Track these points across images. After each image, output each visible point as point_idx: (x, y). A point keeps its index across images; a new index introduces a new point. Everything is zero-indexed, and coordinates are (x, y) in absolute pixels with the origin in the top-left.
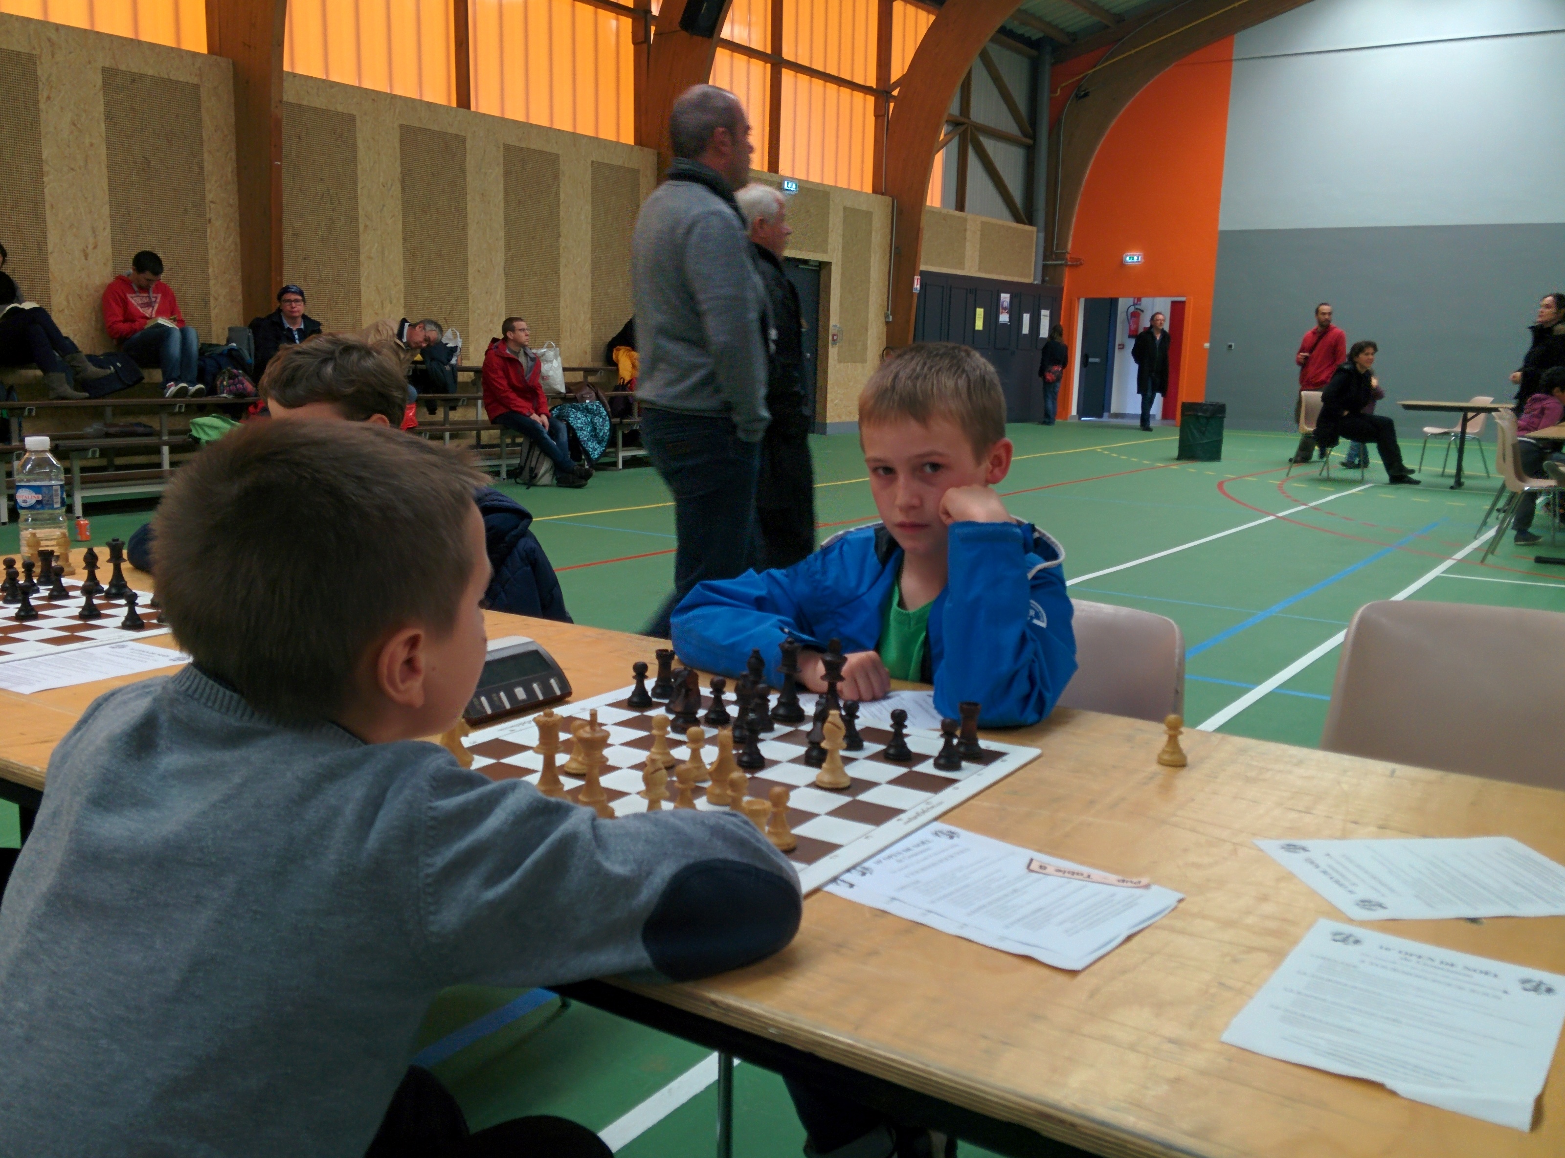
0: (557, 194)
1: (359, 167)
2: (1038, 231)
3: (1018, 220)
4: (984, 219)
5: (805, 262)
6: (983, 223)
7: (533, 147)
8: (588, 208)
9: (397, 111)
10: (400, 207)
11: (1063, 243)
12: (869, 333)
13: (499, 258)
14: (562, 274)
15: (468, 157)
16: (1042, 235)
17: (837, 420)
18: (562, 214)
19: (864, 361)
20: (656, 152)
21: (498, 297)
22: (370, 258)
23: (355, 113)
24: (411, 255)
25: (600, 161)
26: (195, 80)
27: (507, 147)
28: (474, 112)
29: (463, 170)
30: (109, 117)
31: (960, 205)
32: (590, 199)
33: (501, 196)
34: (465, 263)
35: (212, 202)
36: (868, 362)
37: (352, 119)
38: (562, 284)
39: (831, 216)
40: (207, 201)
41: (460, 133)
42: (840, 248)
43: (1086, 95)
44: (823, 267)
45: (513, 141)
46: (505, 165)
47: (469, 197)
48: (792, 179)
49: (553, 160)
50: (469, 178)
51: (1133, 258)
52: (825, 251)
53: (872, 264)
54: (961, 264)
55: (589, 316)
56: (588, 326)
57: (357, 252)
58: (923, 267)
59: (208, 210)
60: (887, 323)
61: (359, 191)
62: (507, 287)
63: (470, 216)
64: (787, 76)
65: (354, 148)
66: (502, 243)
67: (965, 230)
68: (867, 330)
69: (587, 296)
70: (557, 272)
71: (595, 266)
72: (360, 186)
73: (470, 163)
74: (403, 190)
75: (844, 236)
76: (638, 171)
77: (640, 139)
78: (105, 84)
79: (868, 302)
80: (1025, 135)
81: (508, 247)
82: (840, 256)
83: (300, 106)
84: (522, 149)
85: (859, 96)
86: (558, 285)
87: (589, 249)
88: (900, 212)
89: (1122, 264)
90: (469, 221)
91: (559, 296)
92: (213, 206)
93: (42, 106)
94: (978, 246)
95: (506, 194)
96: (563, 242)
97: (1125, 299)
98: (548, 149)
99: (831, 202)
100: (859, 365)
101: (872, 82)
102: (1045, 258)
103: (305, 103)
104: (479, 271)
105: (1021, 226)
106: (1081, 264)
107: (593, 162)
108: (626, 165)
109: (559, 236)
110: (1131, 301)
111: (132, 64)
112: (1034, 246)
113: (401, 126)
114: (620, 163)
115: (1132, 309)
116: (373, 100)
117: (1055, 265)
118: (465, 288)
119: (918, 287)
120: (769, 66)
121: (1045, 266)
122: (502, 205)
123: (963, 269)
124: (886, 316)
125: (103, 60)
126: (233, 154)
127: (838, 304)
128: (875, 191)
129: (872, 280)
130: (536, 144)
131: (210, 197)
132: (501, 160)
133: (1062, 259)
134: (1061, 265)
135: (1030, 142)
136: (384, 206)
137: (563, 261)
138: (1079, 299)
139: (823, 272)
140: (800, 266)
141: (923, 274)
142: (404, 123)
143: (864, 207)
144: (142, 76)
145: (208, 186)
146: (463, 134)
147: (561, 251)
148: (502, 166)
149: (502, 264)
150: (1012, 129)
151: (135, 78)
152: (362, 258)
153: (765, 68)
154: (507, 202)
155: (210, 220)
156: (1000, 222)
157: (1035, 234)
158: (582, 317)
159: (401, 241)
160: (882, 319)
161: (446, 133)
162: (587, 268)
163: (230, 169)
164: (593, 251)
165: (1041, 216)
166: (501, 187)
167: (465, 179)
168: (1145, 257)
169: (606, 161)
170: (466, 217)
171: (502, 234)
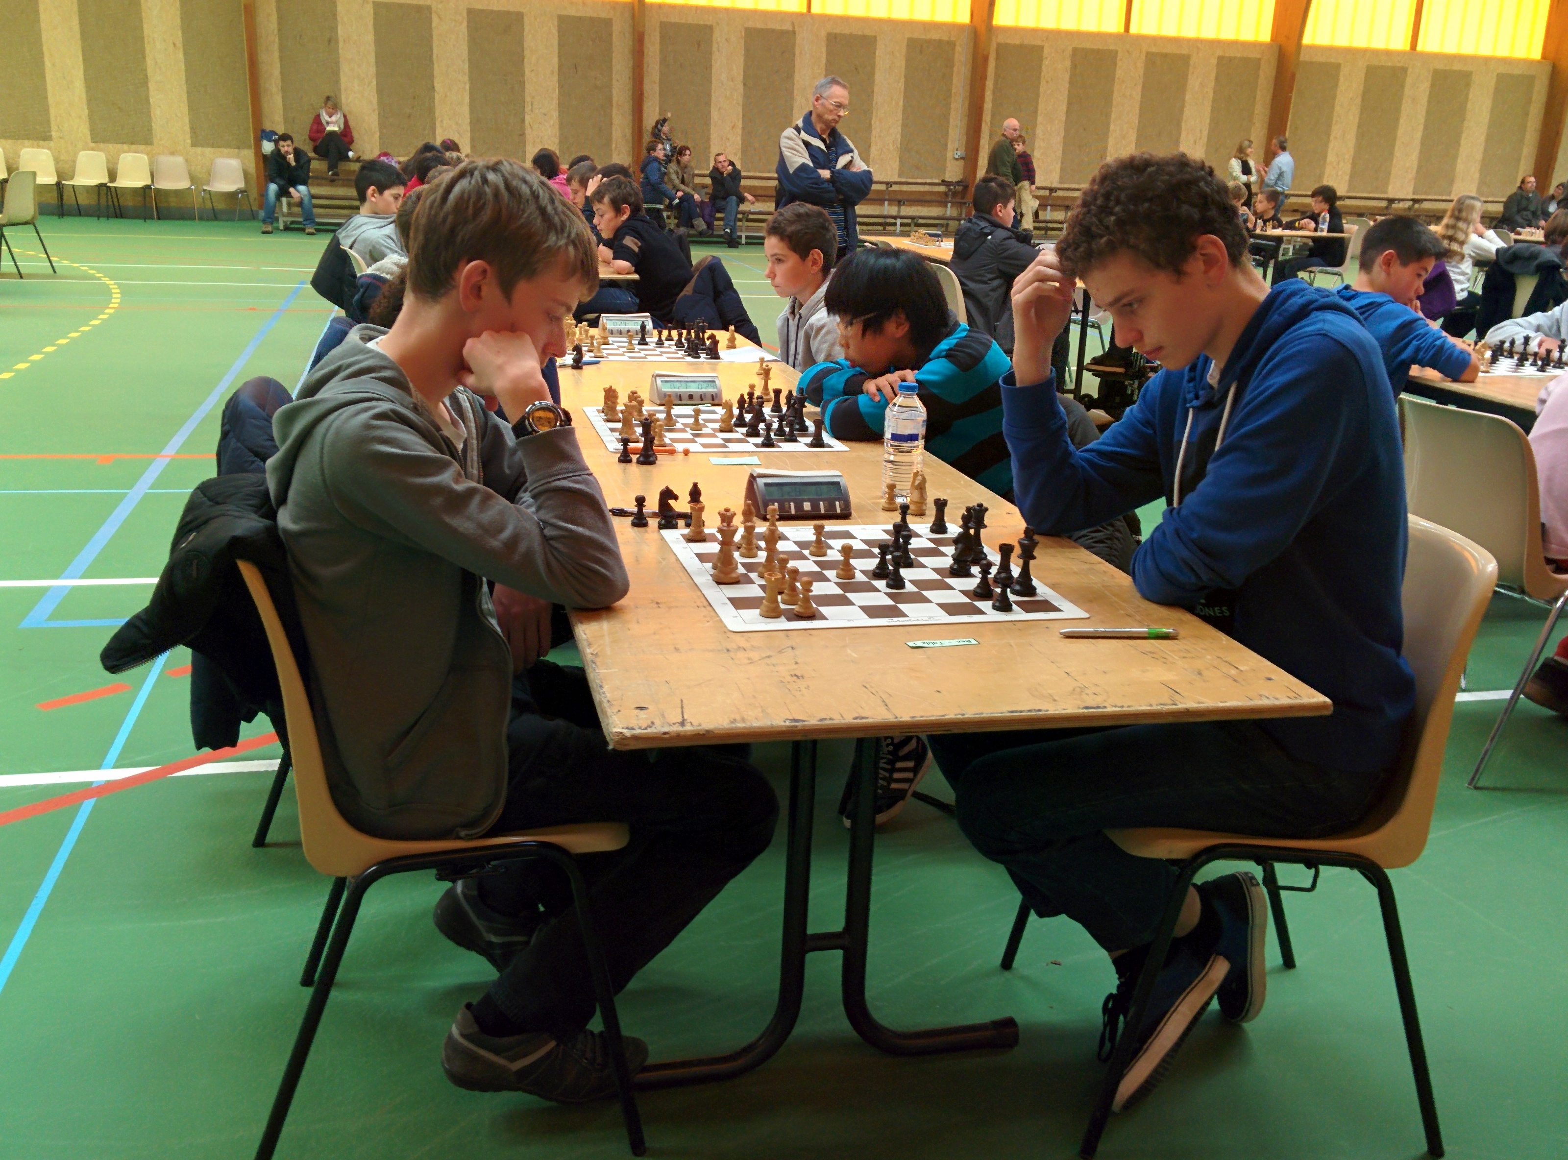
13: (1419, 135)
22: (1336, 138)
24: (1361, 135)
25: (1505, 72)
26: (1259, 56)
27: (1436, 71)
28: (1419, 52)
29: (1402, 86)
30: (1217, 79)
32: (1492, 96)
33: (1426, 99)
34: (1395, 139)
37: (1340, 65)
38: (1461, 149)
41: (1405, 65)
45: (1441, 66)
46: (1432, 81)
47: (1404, 101)
49: (1468, 75)
50: (1406, 91)
57: (1329, 135)
61: (1336, 103)
62: (1421, 152)
63: (1403, 112)
65: (1337, 81)
66: (1421, 127)
69: (1479, 156)
70: (1458, 142)
71: (1489, 138)
72: (1337, 100)
73: (1409, 82)
74: (1363, 100)
76: (1535, 76)
78: (1218, 64)
81: (1426, 128)
83: (1307, 61)
84: (1446, 70)
86: (1458, 150)
87: (1486, 127)
90: (1401, 115)
91: (1457, 157)
95: (1430, 97)
96: (1466, 124)
98: (1466, 68)
104: (1403, 143)
107: (1499, 75)
108: (1528, 73)
109: (1464, 120)
111: (1231, 53)
113: (1367, 66)
114: (1524, 72)
116: (1353, 53)
118: (1392, 153)
122: (1426, 104)
125: (1219, 53)
126: (1272, 91)
131: (1256, 112)
132: (1430, 79)
136: (1349, 110)
137: (1464, 136)
142: (1369, 64)
144: (1235, 58)
145: (1257, 107)
146: (1407, 65)
147: (1464, 129)
148: (1430, 82)
149: (1420, 138)
151: (1231, 59)
152: (1332, 138)
154: (1429, 102)
159: (1356, 128)
161: (1396, 67)
162: (1483, 138)
163: (1268, 98)
164: (1489, 128)
166: (1427, 94)
167: (1403, 91)
169: (1510, 72)
170: (1400, 113)
171: (1423, 121)
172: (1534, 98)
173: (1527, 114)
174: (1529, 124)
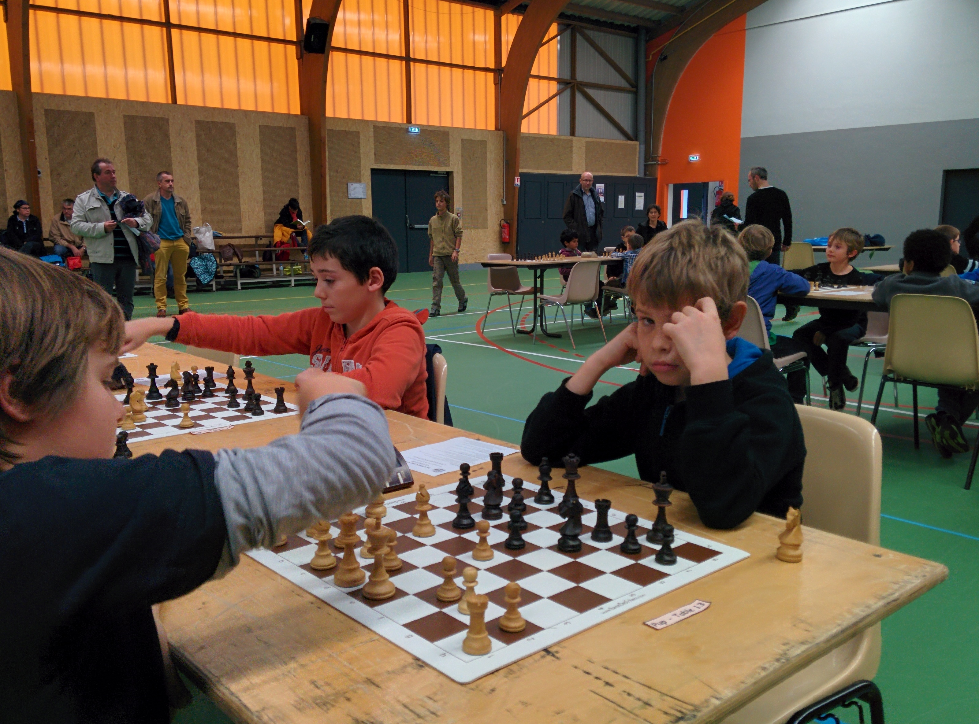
0: (235, 144)
1: (98, 138)
2: (640, 144)
3: (628, 138)
4: (588, 139)
5: (436, 172)
6: (587, 142)
7: (216, 120)
8: (258, 151)
9: (121, 108)
10: (126, 157)
11: (656, 150)
12: (488, 212)
13: (196, 181)
14: (240, 187)
15: (171, 129)
16: (643, 147)
18: (239, 154)
19: (485, 227)
20: (307, 117)
21: (196, 200)
23: (93, 111)
24: (134, 181)
25: (265, 124)
27: (198, 123)
28: (180, 105)
29: (167, 136)
31: (573, 133)
32: (259, 145)
33: (195, 147)
35: (7, 161)
36: (489, 229)
37: (92, 115)
38: (241, 192)
39: (450, 145)
40: (4, 161)
41: (164, 117)
42: (460, 163)
43: (665, 58)
44: (449, 174)
45: (201, 118)
46: (196, 131)
48: (416, 125)
49: (232, 126)
50: (172, 139)
51: (694, 158)
52: (448, 165)
53: (488, 171)
54: (570, 168)
55: (262, 208)
56: (262, 214)
58: (521, 171)
59: (4, 165)
60: (504, 205)
61: (98, 151)
62: (201, 195)
63: (174, 159)
64: (418, 68)
65: (94, 129)
66: (196, 173)
67: (572, 147)
68: (486, 210)
69: (260, 198)
70: (237, 186)
71: (265, 181)
72: (99, 148)
73: (172, 131)
74: (127, 148)
75: (462, 156)
76: (295, 128)
77: (302, 112)
79: (486, 194)
80: (633, 86)
81: (201, 173)
82: (460, 167)
83: (58, 111)
84: (208, 122)
85: (481, 75)
86: (238, 192)
87: (260, 172)
88: (507, 140)
89: (691, 163)
90: (173, 162)
91: (239, 199)
92: (8, 163)
94: (584, 156)
95: (198, 146)
96: (240, 169)
97: (714, 182)
98: (227, 121)
99: (450, 137)
100: (481, 231)
101: (492, 66)
102: (646, 160)
103: (62, 109)
104: (181, 187)
105: (630, 142)
106: (666, 163)
107: (260, 126)
108: (285, 126)
109: (238, 166)
112: (638, 154)
113: (124, 116)
114: (281, 125)
116: (106, 104)
117: (652, 165)
119: (519, 183)
120: (403, 63)
121: (645, 165)
122: (196, 152)
123: (572, 170)
124: (502, 201)
126: (19, 138)
127: (461, 195)
128: (496, 129)
129: (488, 181)
131: (5, 159)
132: (194, 129)
133: (655, 161)
134: (655, 164)
135: (635, 90)
136: (115, 157)
137: (241, 180)
138: (668, 185)
139: (450, 178)
140: (431, 175)
141: (523, 175)
142: (126, 114)
143: (479, 138)
145: (4, 154)
146: (167, 117)
147: (240, 174)
148: (194, 132)
149: (198, 183)
150: (621, 83)
153: (399, 64)
154: (199, 150)
155: (6, 170)
156: (604, 140)
157: (638, 147)
158: (257, 209)
159: (127, 174)
160: (500, 203)
161: (155, 118)
162: (259, 182)
163: (17, 146)
164: (263, 173)
165: (642, 135)
166: (195, 143)
167: (169, 140)
168: (701, 157)
169: (270, 125)
170: (171, 159)
171: (196, 167)
172: (298, 147)
173: (296, 161)
174: (299, 169)
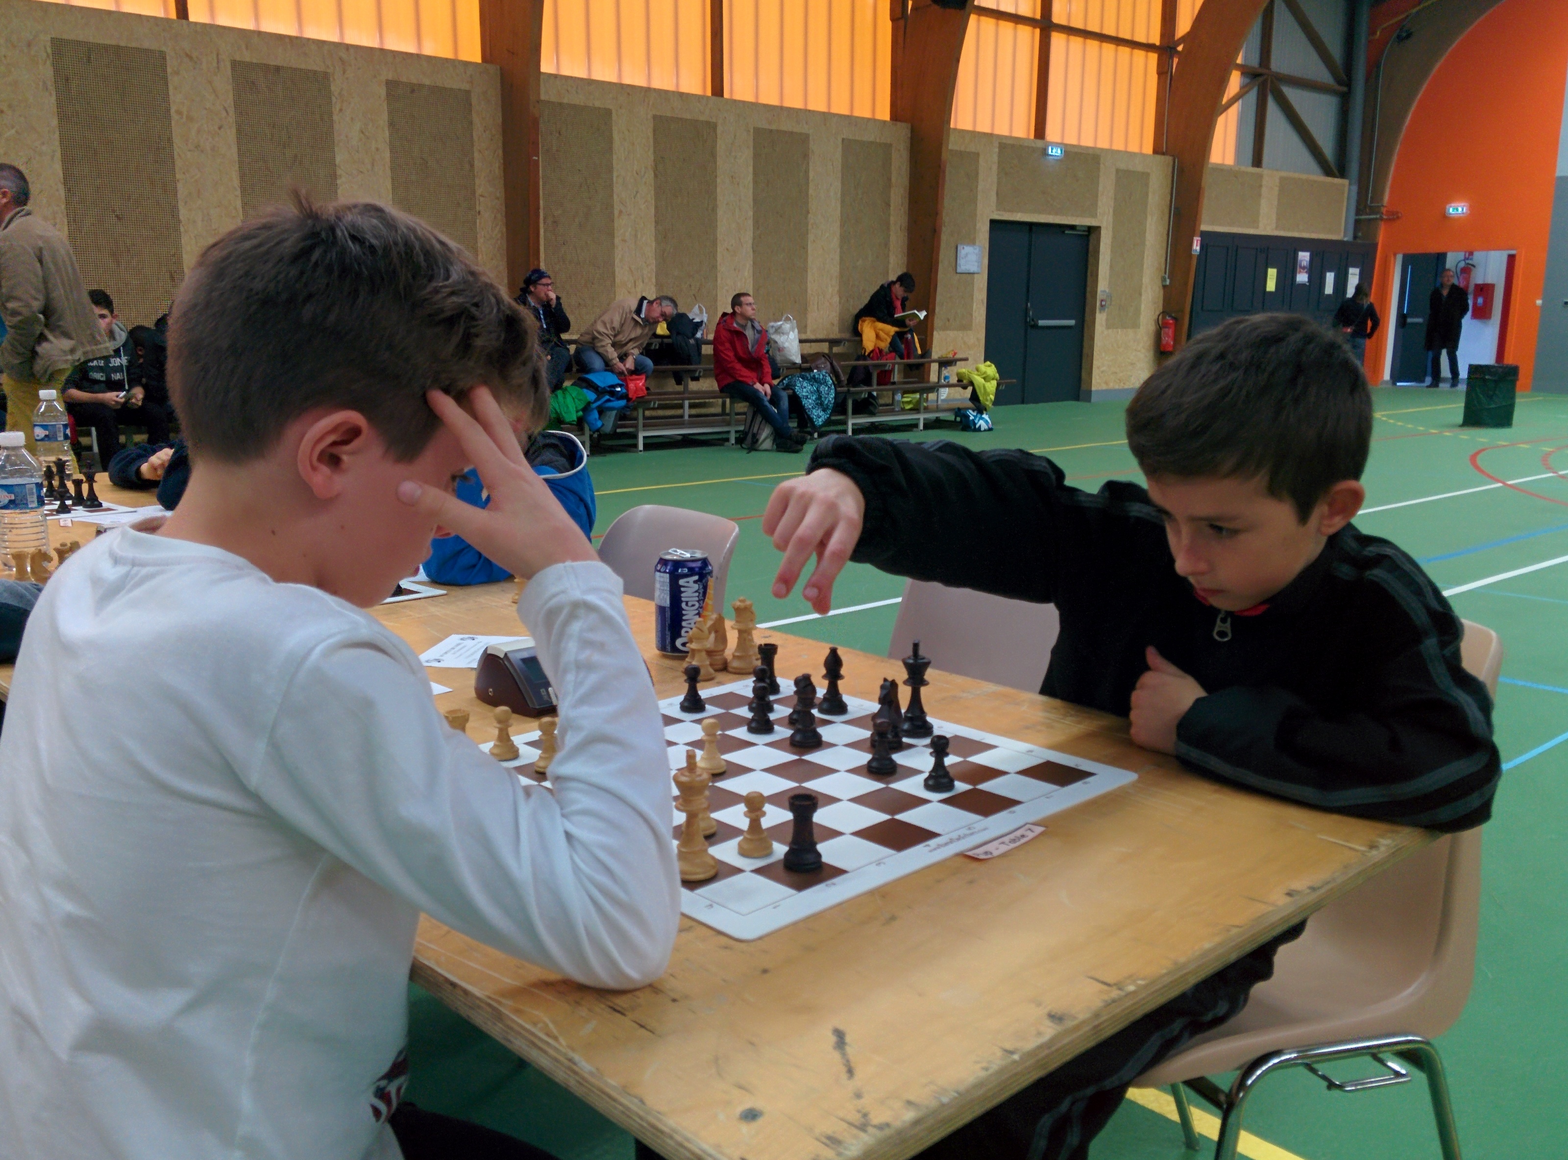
0: (807, 172)
1: (615, 157)
2: (1350, 184)
3: (1328, 171)
4: (1284, 174)
5: (1072, 227)
6: (1282, 179)
7: (784, 128)
8: (838, 184)
9: (651, 103)
10: (653, 192)
11: (1378, 194)
12: (1143, 297)
13: (748, 237)
14: (809, 251)
15: (719, 142)
16: (1355, 188)
17: (1104, 387)
18: (811, 192)
19: (1135, 325)
20: (909, 125)
21: (746, 274)
22: (624, 241)
23: (611, 107)
24: (663, 236)
25: (851, 137)
26: (465, 86)
27: (758, 132)
28: (727, 99)
29: (713, 155)
30: (392, 124)
31: (1257, 161)
32: (840, 175)
33: (750, 177)
34: (714, 243)
35: (482, 196)
36: (1141, 327)
37: (609, 112)
38: (810, 259)
39: (1101, 179)
40: (477, 194)
41: (711, 120)
42: (1111, 211)
43: (1409, 35)
44: (1092, 232)
45: (764, 125)
46: (754, 148)
47: (719, 180)
48: (1057, 145)
49: (804, 139)
50: (719, 162)
51: (1458, 209)
52: (1094, 216)
53: (1148, 226)
54: (1255, 223)
55: (837, 289)
56: (836, 299)
57: (611, 235)
58: (1204, 227)
59: (477, 203)
60: (1164, 287)
61: (615, 179)
62: (755, 263)
63: (720, 197)
64: (1057, 40)
65: (610, 140)
66: (750, 222)
67: (1261, 186)
68: (1140, 295)
69: (835, 270)
70: (805, 248)
71: (844, 239)
72: (615, 174)
73: (721, 146)
74: (656, 176)
75: (1115, 199)
76: (891, 145)
77: (896, 115)
78: (388, 95)
79: (1142, 265)
80: (1340, 82)
81: (756, 224)
82: (1111, 219)
83: (561, 104)
84: (771, 131)
85: (1139, 54)
86: (806, 260)
87: (839, 223)
88: (1181, 171)
89: (1445, 217)
90: (718, 203)
91: (807, 271)
92: (482, 199)
93: (335, 118)
94: (1276, 203)
95: (755, 174)
96: (811, 218)
97: (1454, 254)
98: (797, 129)
99: (1102, 166)
100: (1130, 332)
101: (1156, 39)
102: (1358, 212)
103: (565, 101)
104: (727, 249)
105: (1329, 180)
106: (1398, 218)
107: (843, 140)
108: (878, 140)
109: (808, 212)
110: (1461, 256)
111: (411, 76)
112: (1345, 200)
113: (655, 117)
114: (872, 139)
115: (1462, 264)
116: (629, 94)
117: (1370, 220)
118: (714, 267)
119: (1198, 248)
120: (1038, 31)
121: (1357, 222)
122: (751, 185)
123: (1257, 227)
124: (1164, 279)
125: (388, 74)
126: (500, 152)
127: (1108, 268)
128: (1156, 151)
129: (1147, 243)
130: (787, 126)
131: (479, 191)
132: (751, 144)
133: (1376, 214)
134: (1376, 219)
135: (1345, 89)
136: (637, 192)
137: (811, 237)
138: (1395, 255)
139: (1093, 237)
140: (1067, 232)
141: (1204, 235)
142: (658, 113)
143: (1140, 168)
144: (421, 86)
145: (477, 181)
146: (714, 120)
147: (810, 227)
148: (752, 149)
149: (750, 242)
150: (1324, 76)
151: (414, 89)
152: (617, 241)
153: (1033, 33)
154: (755, 182)
155: (479, 212)
156: (1304, 176)
157: (1346, 189)
158: (830, 290)
159: (653, 224)
160: (1159, 283)
161: (697, 121)
162: (835, 242)
163: (497, 167)
164: (842, 226)
165: (1354, 167)
166: (751, 169)
167: (715, 162)
168: (1471, 208)
169: (857, 138)
170: (715, 199)
171: (751, 213)
172: (893, 180)
173: (888, 205)
174: (892, 219)
